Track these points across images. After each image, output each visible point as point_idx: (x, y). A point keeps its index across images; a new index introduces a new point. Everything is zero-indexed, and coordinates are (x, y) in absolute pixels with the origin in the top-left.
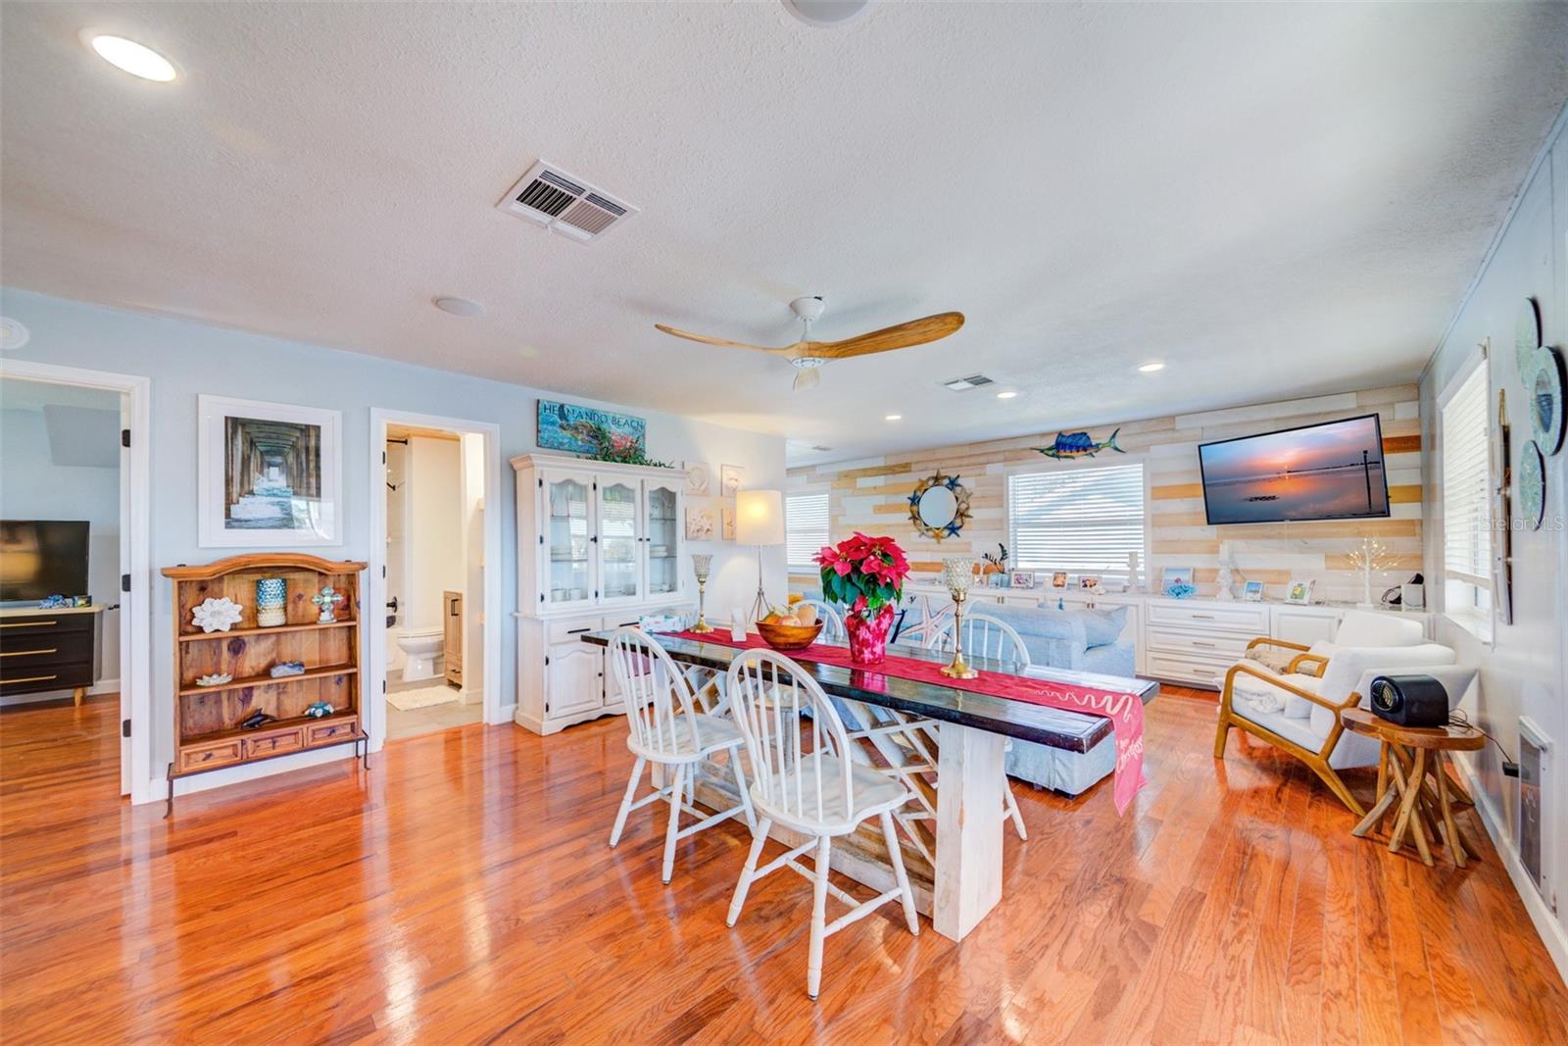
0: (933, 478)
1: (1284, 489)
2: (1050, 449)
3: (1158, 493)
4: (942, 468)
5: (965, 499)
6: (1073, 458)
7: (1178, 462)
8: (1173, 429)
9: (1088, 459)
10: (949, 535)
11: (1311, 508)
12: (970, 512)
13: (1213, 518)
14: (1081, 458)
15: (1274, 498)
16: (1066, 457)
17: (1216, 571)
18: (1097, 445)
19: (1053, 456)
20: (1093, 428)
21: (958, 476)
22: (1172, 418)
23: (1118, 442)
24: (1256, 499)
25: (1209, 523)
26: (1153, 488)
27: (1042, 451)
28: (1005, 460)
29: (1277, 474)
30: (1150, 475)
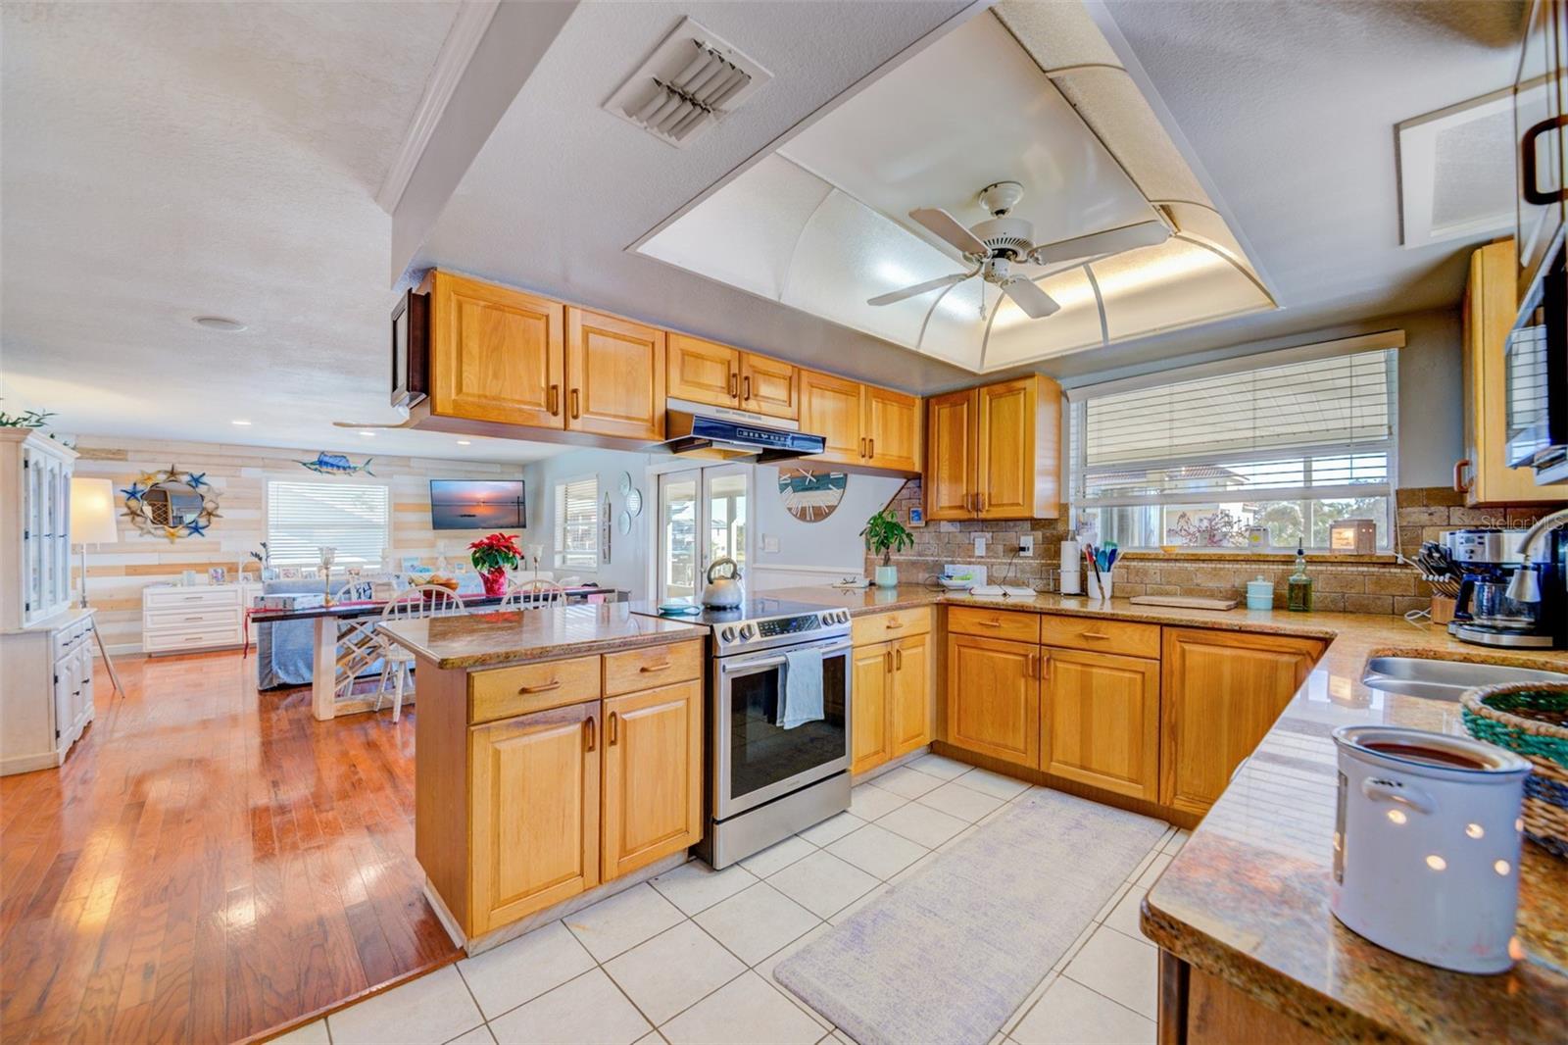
0: (166, 472)
1: (481, 512)
2: (312, 464)
3: (397, 507)
4: (180, 463)
5: (214, 499)
6: (334, 474)
7: (414, 488)
8: (409, 466)
9: (346, 477)
10: (191, 534)
11: (493, 522)
12: (219, 512)
13: (438, 524)
14: (340, 475)
15: (474, 516)
16: (328, 473)
17: (437, 558)
18: (355, 468)
19: (316, 470)
20: (352, 454)
21: (204, 474)
22: (409, 458)
23: (370, 468)
24: (465, 516)
25: (434, 528)
26: (395, 504)
27: (305, 464)
28: (264, 467)
29: (478, 503)
30: (393, 495)
